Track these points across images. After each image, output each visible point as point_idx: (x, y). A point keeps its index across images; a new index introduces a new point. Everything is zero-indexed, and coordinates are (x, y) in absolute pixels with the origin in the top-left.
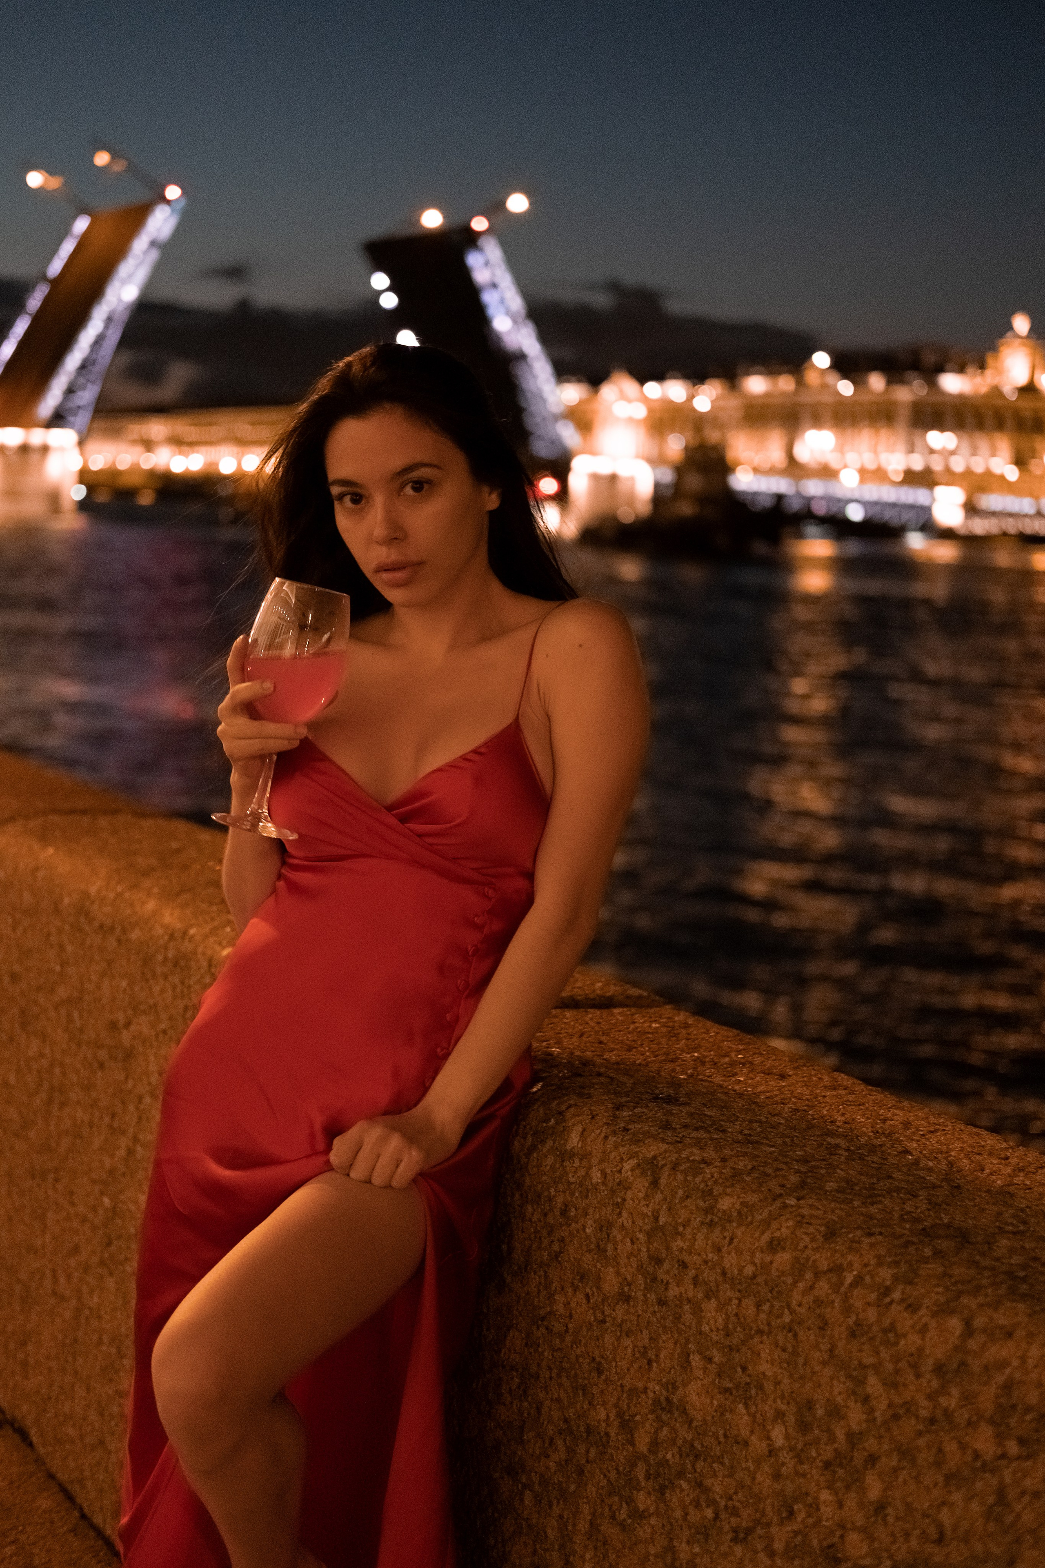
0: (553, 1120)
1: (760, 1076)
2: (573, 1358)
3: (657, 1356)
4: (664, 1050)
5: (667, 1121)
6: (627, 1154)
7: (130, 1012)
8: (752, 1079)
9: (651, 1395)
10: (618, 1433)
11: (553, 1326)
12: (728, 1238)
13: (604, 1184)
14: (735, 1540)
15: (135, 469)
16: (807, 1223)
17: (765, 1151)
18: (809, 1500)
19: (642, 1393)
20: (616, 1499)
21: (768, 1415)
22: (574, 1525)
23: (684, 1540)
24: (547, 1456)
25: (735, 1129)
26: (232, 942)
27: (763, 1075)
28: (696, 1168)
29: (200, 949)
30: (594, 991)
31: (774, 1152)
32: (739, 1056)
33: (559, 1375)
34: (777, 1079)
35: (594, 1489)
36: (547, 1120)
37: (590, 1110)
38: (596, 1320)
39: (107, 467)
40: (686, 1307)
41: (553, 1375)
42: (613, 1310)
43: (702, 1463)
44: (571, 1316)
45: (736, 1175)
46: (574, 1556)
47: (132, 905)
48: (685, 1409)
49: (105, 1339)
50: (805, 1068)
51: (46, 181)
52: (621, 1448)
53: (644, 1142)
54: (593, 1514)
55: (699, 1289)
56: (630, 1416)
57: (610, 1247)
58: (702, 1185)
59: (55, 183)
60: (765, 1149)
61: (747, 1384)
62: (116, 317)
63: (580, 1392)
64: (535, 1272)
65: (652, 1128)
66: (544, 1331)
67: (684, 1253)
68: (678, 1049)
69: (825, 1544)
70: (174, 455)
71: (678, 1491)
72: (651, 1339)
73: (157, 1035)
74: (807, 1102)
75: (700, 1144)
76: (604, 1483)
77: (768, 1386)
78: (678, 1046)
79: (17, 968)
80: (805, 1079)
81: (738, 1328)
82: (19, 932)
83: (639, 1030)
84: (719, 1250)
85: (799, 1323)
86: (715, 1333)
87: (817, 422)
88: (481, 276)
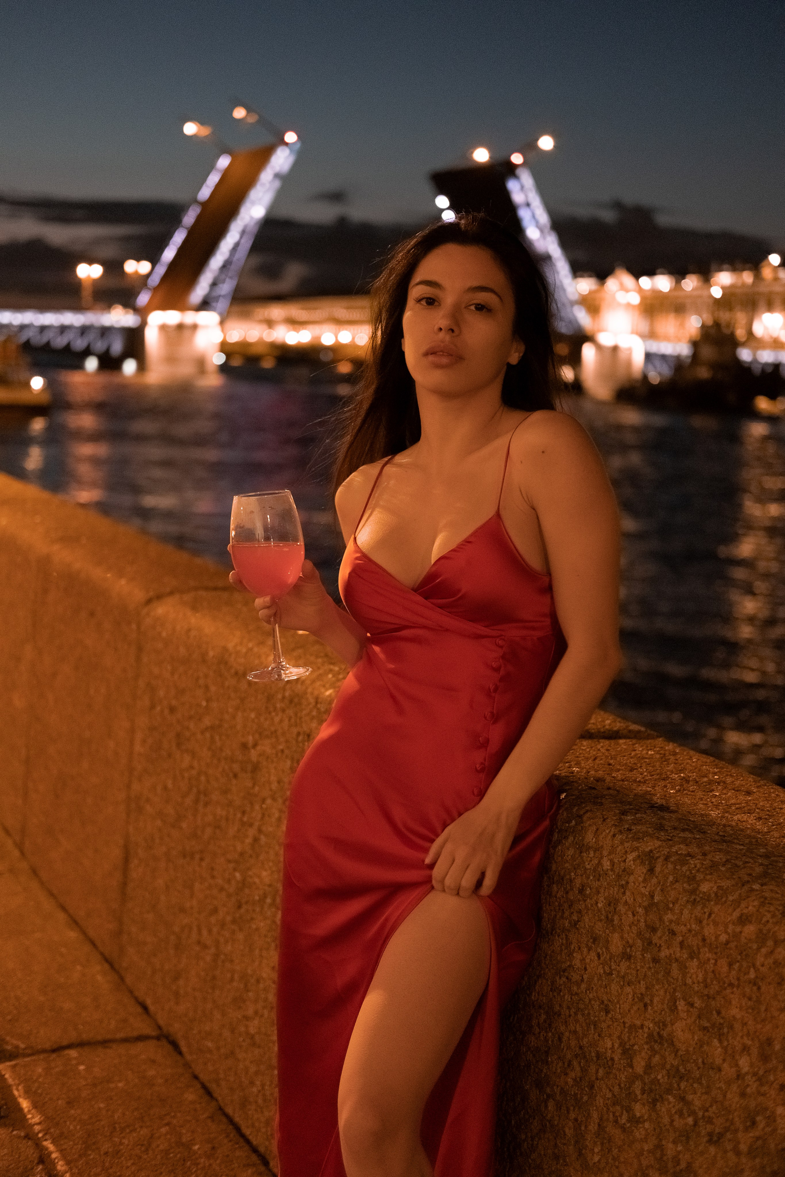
0: (573, 821)
1: (731, 792)
2: (587, 1001)
3: (651, 1001)
4: (658, 771)
5: (661, 824)
6: (630, 848)
7: (257, 736)
8: (725, 794)
9: (646, 1030)
10: (621, 1058)
11: (572, 976)
12: (707, 913)
13: (612, 870)
14: (710, 1141)
15: (261, 342)
16: (769, 903)
17: (736, 848)
18: (768, 1113)
19: (639, 1028)
20: (618, 1108)
21: (737, 1048)
22: (586, 1127)
23: (671, 1140)
24: (566, 1074)
25: (713, 831)
26: (333, 686)
27: (733, 791)
28: (683, 860)
29: (309, 690)
30: (604, 727)
31: (743, 849)
32: (715, 777)
33: (576, 1014)
34: (745, 794)
35: (601, 1101)
36: (569, 822)
37: (602, 815)
38: (605, 972)
39: (240, 340)
40: (675, 965)
41: (572, 1013)
42: (618, 966)
43: (685, 1083)
44: (586, 969)
45: (714, 866)
46: (586, 1150)
47: (259, 657)
48: (673, 1042)
49: (236, 977)
50: (765, 787)
51: (199, 130)
52: (622, 1069)
53: (643, 840)
54: (601, 1119)
55: (684, 951)
56: (630, 1045)
57: (616, 918)
58: (688, 873)
59: (205, 131)
60: (735, 847)
61: (720, 1024)
62: (248, 229)
63: (592, 1027)
64: (559, 936)
65: (649, 829)
66: (564, 979)
67: (673, 924)
68: (668, 770)
69: (780, 1147)
70: (289, 331)
71: (666, 1103)
72: (647, 988)
73: (277, 754)
74: (768, 813)
75: (685, 842)
76: (609, 1095)
77: (737, 1026)
78: (668, 768)
79: (174, 702)
80: (766, 795)
81: (715, 981)
82: (176, 677)
83: (639, 756)
84: (701, 922)
85: (762, 979)
86: (697, 985)
87: (770, 307)
88: (517, 197)
